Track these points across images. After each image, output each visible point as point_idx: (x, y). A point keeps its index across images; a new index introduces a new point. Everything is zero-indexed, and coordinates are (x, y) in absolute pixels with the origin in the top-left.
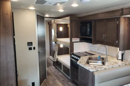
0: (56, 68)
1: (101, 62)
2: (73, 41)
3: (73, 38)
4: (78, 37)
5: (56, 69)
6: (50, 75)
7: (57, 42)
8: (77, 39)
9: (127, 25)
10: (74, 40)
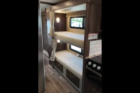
0: (54, 68)
3: (90, 33)
4: (95, 32)
5: (54, 70)
7: (55, 38)
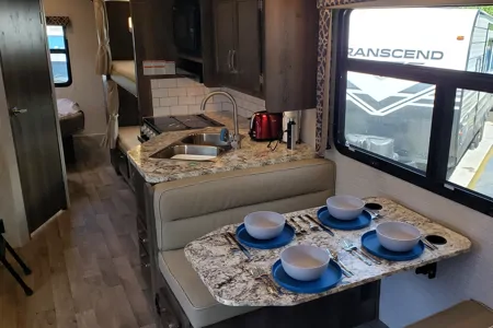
0: (119, 173)
1: (216, 152)
2: (147, 72)
3: (145, 59)
6: (88, 195)
7: (112, 77)
8: (163, 63)
9: (298, 16)
10: (150, 68)
